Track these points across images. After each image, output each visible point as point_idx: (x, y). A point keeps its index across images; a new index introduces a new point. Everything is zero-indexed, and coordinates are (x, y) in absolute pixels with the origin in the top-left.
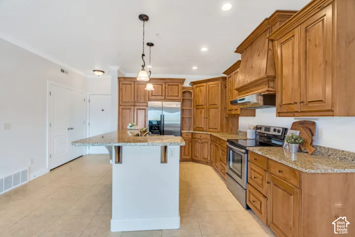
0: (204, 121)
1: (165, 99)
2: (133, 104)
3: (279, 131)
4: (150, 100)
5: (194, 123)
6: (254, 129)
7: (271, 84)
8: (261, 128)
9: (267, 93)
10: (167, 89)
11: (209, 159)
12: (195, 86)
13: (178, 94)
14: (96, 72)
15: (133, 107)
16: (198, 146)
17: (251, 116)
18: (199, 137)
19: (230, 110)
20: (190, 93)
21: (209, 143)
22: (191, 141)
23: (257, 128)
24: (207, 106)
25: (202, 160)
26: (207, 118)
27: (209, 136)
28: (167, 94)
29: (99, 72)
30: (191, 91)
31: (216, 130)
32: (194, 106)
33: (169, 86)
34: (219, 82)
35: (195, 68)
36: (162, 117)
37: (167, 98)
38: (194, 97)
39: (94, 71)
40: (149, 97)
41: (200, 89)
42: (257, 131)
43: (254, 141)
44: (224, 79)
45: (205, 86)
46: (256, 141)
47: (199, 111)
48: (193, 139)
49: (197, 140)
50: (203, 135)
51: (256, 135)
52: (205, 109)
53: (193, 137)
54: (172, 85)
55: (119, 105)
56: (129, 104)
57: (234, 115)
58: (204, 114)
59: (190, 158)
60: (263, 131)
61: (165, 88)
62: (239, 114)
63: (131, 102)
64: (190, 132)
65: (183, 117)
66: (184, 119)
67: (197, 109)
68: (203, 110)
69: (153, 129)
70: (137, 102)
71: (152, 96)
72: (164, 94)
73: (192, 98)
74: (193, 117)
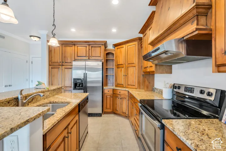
0: (124, 78)
1: (89, 59)
2: (61, 64)
3: (209, 94)
4: (75, 60)
5: (116, 80)
6: (171, 88)
7: (202, 20)
8: (179, 88)
9: (197, 32)
10: (90, 51)
11: (127, 113)
12: (116, 48)
13: (101, 54)
14: (32, 38)
15: (60, 67)
16: (118, 101)
17: (167, 73)
18: (119, 93)
19: (146, 68)
20: (113, 54)
21: (127, 99)
22: (112, 96)
23: (174, 87)
24: (126, 64)
25: (121, 114)
26: (126, 76)
27: (127, 92)
28: (90, 55)
29: (35, 37)
30: (113, 52)
31: (134, 87)
32: (116, 66)
33: (92, 48)
34: (136, 43)
35: (114, 30)
36: (85, 75)
37: (90, 58)
38: (116, 57)
39: (31, 36)
40: (75, 58)
41: (121, 50)
42: (175, 90)
43: (171, 101)
44: (140, 39)
45: (124, 47)
46: (173, 102)
47: (120, 69)
48: (114, 95)
49: (117, 95)
50: (122, 91)
51: (173, 95)
52: (125, 67)
53: (114, 93)
54: (95, 47)
55: (49, 65)
56: (57, 64)
57: (149, 72)
58: (124, 72)
59: (112, 111)
60: (182, 91)
61: (89, 49)
62: (154, 72)
63: (59, 62)
64: (112, 88)
65: (107, 75)
66: (108, 77)
67: (118, 68)
68: (123, 68)
69: (77, 86)
70: (64, 62)
71: (78, 56)
72: (88, 55)
73: (114, 58)
74: (115, 75)
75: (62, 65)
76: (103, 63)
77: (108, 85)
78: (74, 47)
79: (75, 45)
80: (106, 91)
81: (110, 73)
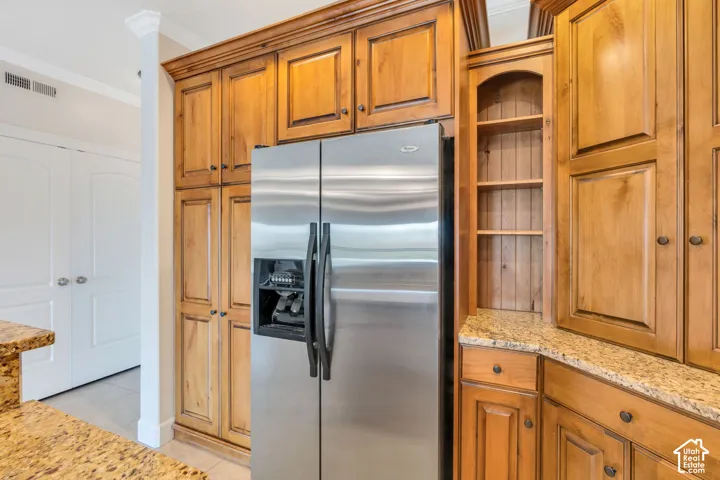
1: (354, 127)
2: (217, 176)
10: (362, 70)
15: (215, 193)
22: (529, 414)
26: (692, 240)
28: (362, 101)
32: (557, 161)
33: (376, 46)
36: (319, 235)
37: (361, 121)
47: (606, 186)
48: (551, 408)
52: (670, 160)
54: (394, 36)
55: (178, 189)
56: (202, 180)
61: (355, 63)
63: (209, 167)
64: (533, 346)
65: (490, 237)
66: (497, 252)
67: (581, 176)
68: (649, 173)
69: (278, 311)
70: (231, 165)
71: (293, 123)
72: (347, 104)
73: (547, 112)
74: (549, 238)
75: (224, 185)
76: (447, 146)
77: (496, 304)
78: (271, 68)
79: (275, 55)
80: (475, 367)
81: (508, 220)
